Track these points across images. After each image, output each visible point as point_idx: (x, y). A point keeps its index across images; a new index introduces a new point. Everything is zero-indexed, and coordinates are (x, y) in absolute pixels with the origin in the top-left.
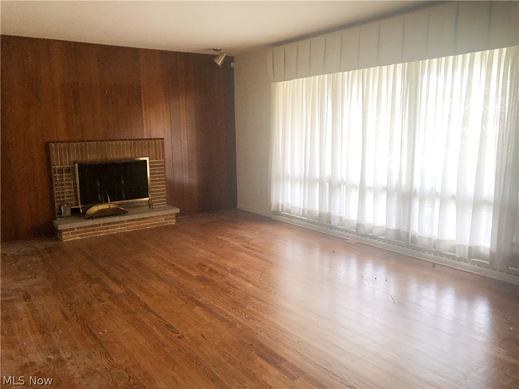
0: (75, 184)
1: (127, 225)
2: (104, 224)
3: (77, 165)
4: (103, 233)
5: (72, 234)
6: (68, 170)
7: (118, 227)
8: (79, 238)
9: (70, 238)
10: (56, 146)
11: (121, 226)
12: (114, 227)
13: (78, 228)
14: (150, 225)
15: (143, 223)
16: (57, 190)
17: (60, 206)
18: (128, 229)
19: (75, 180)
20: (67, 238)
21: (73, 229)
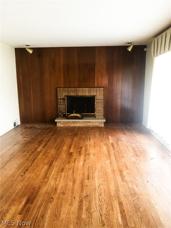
0: (65, 104)
1: (82, 124)
2: (72, 122)
3: (66, 97)
4: (72, 125)
5: (60, 124)
6: (63, 99)
7: (78, 124)
8: (63, 126)
9: (60, 125)
10: (59, 89)
11: (79, 124)
12: (77, 124)
13: (63, 122)
14: (92, 125)
15: (89, 124)
16: (59, 106)
17: (59, 112)
18: (82, 125)
19: (65, 103)
20: (59, 125)
21: (61, 122)
